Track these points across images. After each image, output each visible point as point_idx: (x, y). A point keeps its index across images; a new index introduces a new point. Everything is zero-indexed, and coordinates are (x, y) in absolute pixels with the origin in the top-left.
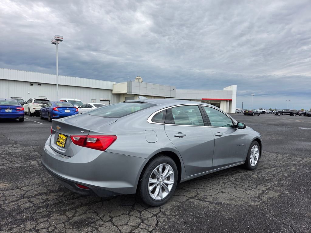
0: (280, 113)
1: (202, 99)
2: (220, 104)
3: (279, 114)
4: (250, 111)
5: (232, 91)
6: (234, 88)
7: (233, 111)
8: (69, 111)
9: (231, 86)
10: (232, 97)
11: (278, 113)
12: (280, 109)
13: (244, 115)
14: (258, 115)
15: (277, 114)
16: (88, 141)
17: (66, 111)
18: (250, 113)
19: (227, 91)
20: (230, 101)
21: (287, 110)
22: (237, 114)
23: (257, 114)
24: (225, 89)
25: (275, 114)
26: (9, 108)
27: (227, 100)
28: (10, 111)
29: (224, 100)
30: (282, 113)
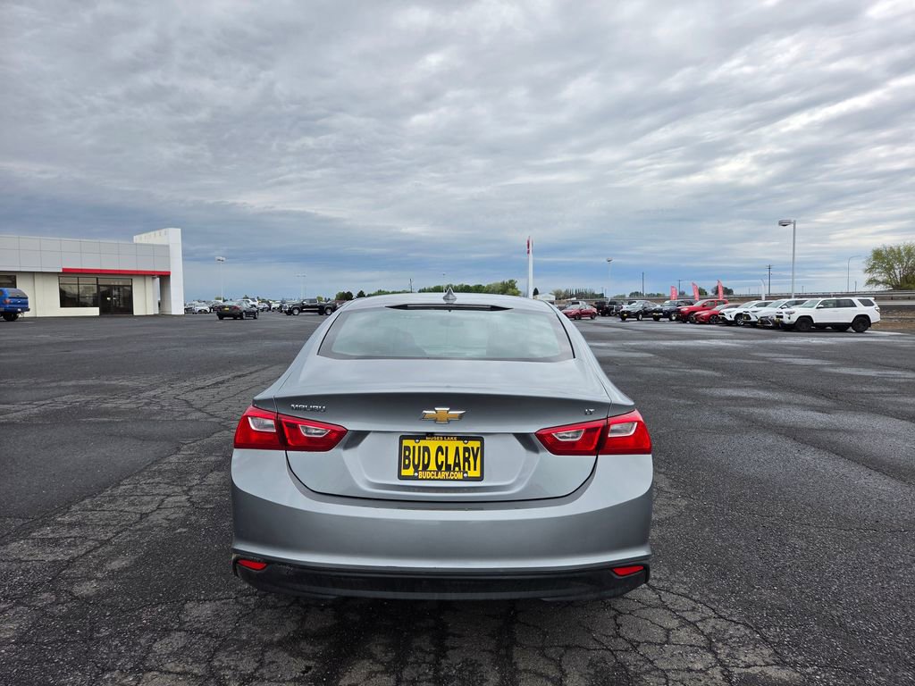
0: (298, 308)
1: (63, 269)
2: (131, 286)
3: (296, 312)
4: (235, 308)
5: (168, 246)
6: (172, 238)
7: (177, 308)
9: (163, 231)
10: (169, 267)
11: (294, 309)
12: (295, 299)
13: (217, 318)
14: (255, 318)
15: (290, 312)
16: (609, 436)
18: (235, 311)
19: (153, 245)
20: (164, 278)
21: (311, 301)
22: (191, 318)
23: (252, 314)
24: (138, 239)
25: (286, 312)
27: (152, 275)
29: (144, 275)
30: (302, 308)
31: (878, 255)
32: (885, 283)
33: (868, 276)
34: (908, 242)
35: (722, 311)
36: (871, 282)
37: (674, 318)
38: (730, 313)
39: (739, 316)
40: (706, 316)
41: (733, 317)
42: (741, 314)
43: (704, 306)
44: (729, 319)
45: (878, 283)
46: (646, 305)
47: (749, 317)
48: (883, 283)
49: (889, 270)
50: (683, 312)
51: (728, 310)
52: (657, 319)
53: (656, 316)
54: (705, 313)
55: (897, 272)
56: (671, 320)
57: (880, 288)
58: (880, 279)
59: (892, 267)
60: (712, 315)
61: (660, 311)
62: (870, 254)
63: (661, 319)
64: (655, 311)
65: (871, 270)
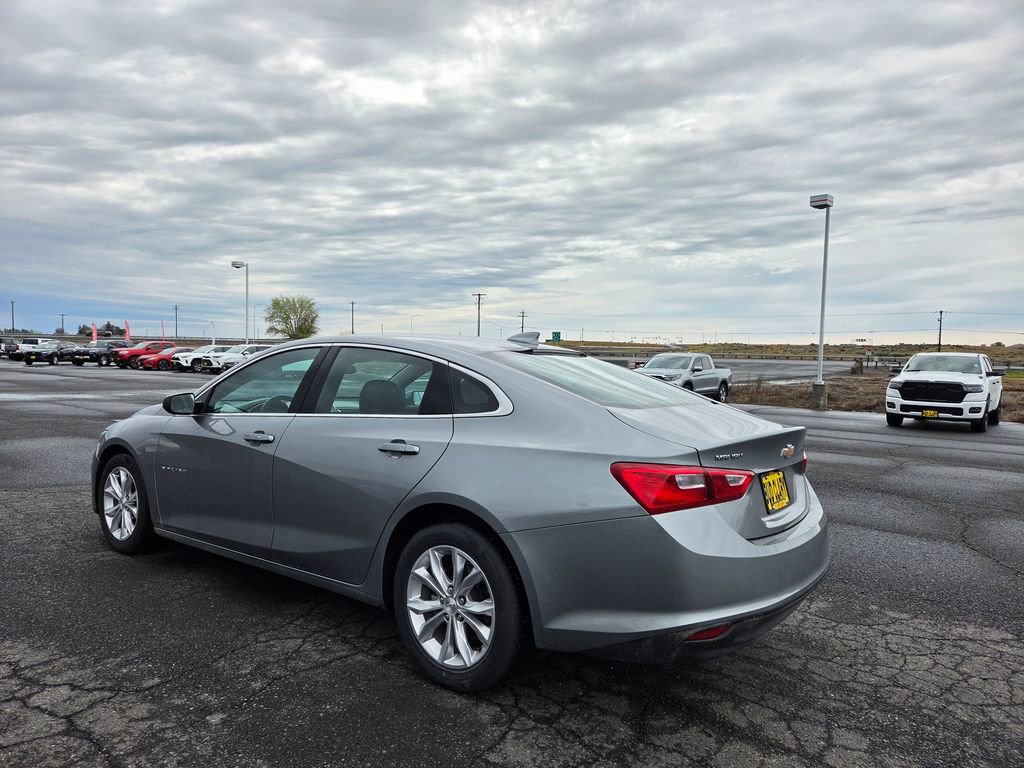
31: (276, 304)
32: (283, 331)
33: (268, 325)
34: (301, 294)
35: (176, 356)
36: (271, 330)
37: (104, 362)
38: (186, 358)
39: (196, 361)
40: (154, 361)
41: (189, 362)
42: (200, 359)
43: (147, 349)
44: (185, 364)
45: (277, 331)
46: (63, 345)
47: (210, 363)
48: (281, 331)
49: (286, 320)
50: (122, 356)
51: (182, 354)
52: (79, 363)
53: (77, 359)
54: (152, 358)
55: (293, 322)
56: (101, 365)
57: (279, 336)
58: (279, 328)
59: (289, 317)
60: (161, 360)
61: (87, 353)
62: (270, 303)
63: (85, 364)
64: (78, 353)
65: (271, 318)
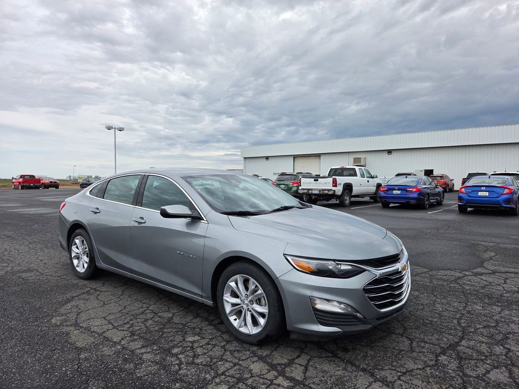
8: (487, 194)
17: (480, 194)
26: (396, 188)
28: (399, 192)
